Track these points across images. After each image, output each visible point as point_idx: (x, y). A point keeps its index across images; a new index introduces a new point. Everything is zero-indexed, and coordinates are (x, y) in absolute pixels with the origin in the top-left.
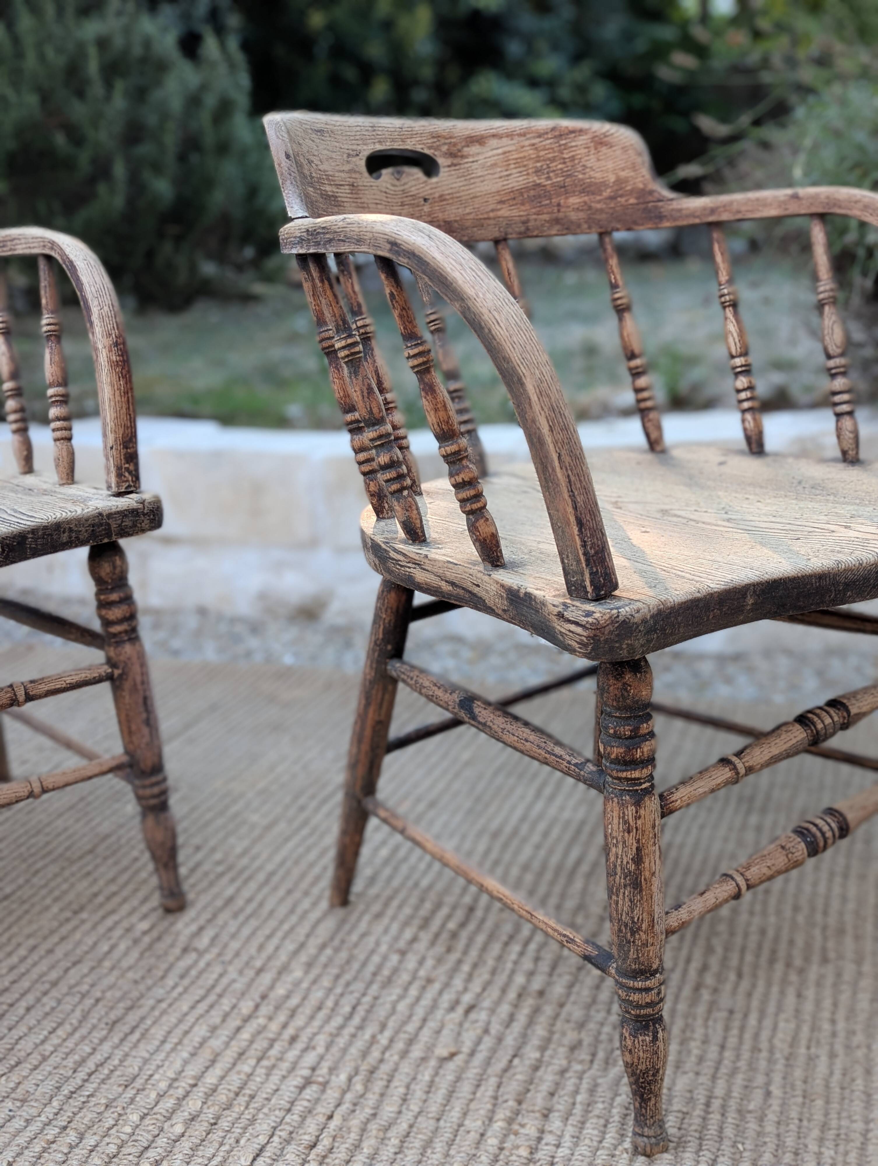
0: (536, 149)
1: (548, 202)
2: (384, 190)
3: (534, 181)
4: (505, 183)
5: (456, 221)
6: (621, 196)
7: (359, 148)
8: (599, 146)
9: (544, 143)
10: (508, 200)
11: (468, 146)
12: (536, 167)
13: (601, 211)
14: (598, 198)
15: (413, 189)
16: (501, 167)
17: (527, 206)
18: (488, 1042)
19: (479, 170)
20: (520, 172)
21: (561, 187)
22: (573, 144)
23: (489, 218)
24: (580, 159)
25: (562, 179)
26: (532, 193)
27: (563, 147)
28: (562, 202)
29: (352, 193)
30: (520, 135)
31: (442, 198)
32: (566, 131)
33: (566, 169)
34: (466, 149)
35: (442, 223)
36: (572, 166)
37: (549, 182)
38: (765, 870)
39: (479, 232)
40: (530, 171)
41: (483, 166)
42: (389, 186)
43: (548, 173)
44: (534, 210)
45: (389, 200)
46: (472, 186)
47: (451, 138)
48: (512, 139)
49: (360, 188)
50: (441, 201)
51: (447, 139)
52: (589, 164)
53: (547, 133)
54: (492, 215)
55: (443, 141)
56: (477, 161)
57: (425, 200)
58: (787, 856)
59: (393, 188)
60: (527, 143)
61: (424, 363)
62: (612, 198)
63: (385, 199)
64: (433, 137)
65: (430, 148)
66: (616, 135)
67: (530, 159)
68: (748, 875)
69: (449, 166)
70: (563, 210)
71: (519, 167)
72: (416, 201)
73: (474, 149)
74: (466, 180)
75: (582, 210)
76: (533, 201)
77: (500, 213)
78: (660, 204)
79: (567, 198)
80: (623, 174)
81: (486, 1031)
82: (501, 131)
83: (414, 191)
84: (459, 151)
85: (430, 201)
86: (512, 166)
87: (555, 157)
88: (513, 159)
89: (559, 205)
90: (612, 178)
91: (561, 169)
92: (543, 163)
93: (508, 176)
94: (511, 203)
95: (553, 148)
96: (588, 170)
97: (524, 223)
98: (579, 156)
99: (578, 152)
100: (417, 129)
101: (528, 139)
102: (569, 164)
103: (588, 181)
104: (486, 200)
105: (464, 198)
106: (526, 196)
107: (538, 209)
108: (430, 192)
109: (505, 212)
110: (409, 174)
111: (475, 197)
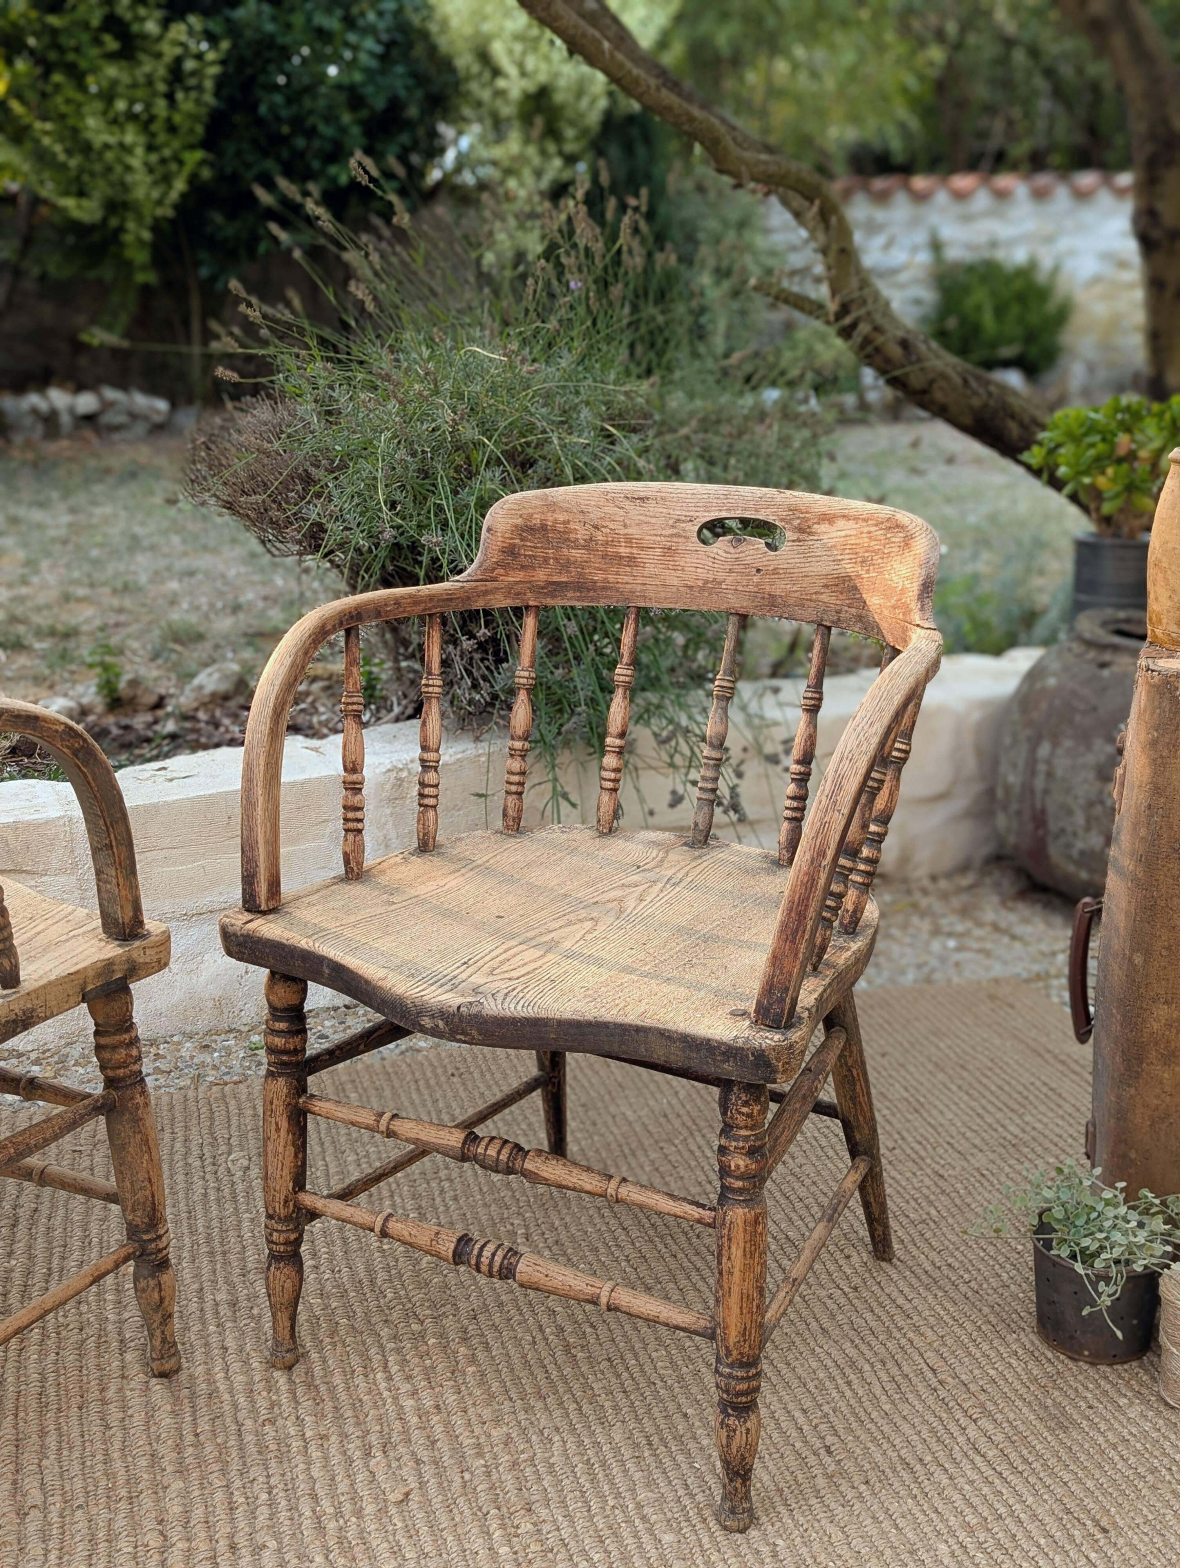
1: (859, 596)
2: (713, 556)
3: (857, 571)
4: (836, 567)
5: (781, 597)
7: (697, 514)
10: (832, 585)
11: (818, 523)
12: (863, 556)
13: (886, 618)
14: (888, 604)
15: (749, 558)
16: (838, 550)
17: (844, 596)
19: (819, 549)
20: (851, 559)
23: (810, 600)
24: (892, 557)
25: (875, 574)
26: (852, 582)
27: (886, 539)
29: (663, 556)
32: (895, 524)
34: (816, 526)
36: (886, 563)
39: (800, 612)
40: (859, 560)
41: (824, 545)
42: (720, 552)
43: (868, 565)
44: (847, 602)
45: (716, 565)
47: (806, 512)
48: (857, 523)
49: (679, 551)
50: (773, 574)
51: (802, 513)
54: (814, 597)
56: (820, 540)
57: (758, 571)
59: (725, 555)
60: (866, 530)
63: (710, 564)
64: (791, 511)
65: (783, 521)
67: (862, 546)
69: (794, 541)
70: (866, 608)
71: (852, 554)
72: (748, 571)
73: (823, 527)
74: (804, 557)
75: (877, 613)
76: (849, 591)
77: (822, 597)
79: (872, 596)
80: (906, 584)
82: (852, 513)
83: (749, 560)
84: (810, 527)
85: (762, 573)
86: (848, 551)
87: (878, 548)
88: (850, 544)
91: (879, 564)
92: (870, 554)
93: (840, 560)
94: (834, 589)
95: (880, 540)
97: (838, 612)
102: (885, 560)
103: (889, 582)
104: (814, 581)
105: (796, 575)
106: (846, 585)
107: (851, 601)
108: (766, 564)
109: (825, 597)
110: (750, 543)
111: (806, 576)
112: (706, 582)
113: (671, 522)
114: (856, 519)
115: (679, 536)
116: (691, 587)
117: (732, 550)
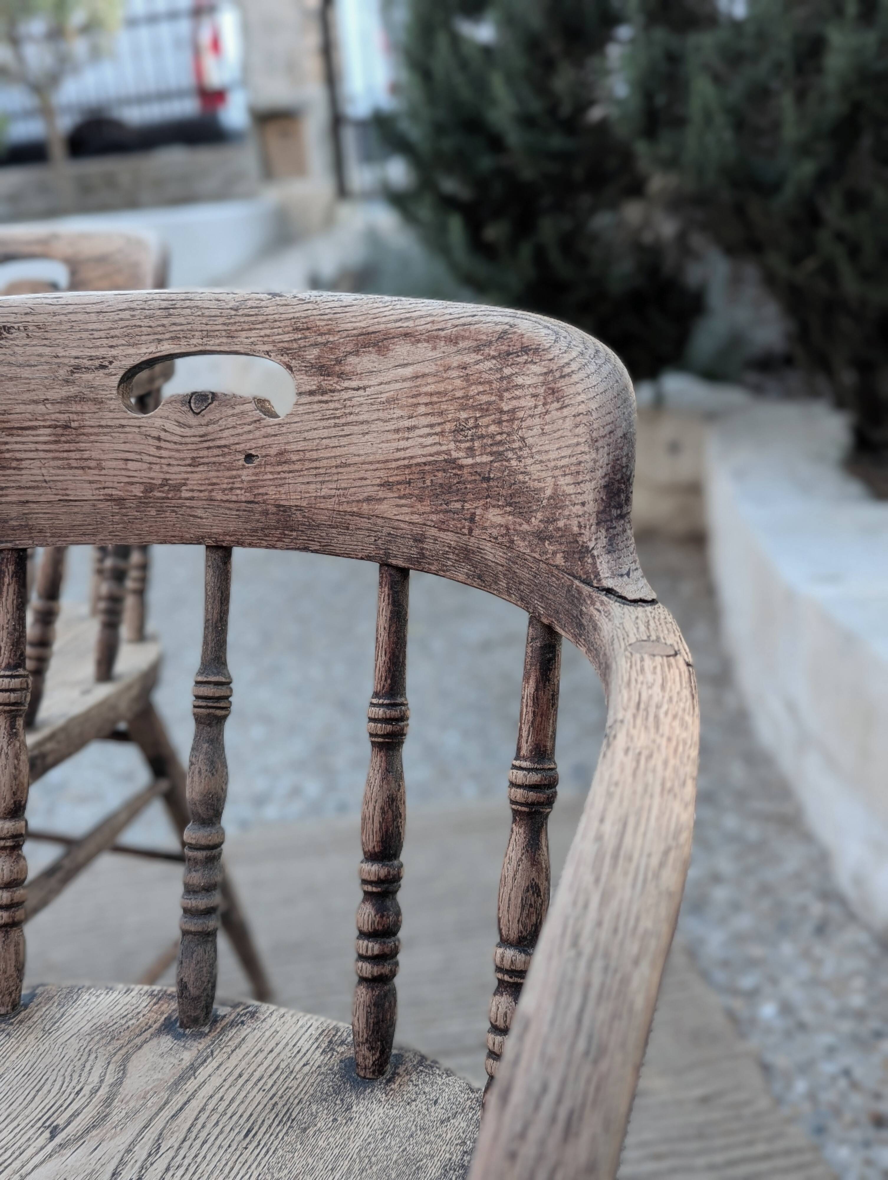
0: (467, 378)
1: (458, 505)
2: (155, 434)
3: (448, 452)
4: (403, 444)
5: (299, 508)
7: (113, 351)
8: (550, 398)
9: (480, 367)
10: (399, 483)
11: (357, 353)
12: (458, 419)
13: (524, 559)
15: (226, 433)
16: (402, 407)
19: (365, 408)
20: (431, 426)
22: (519, 380)
23: (360, 515)
24: (522, 420)
27: (505, 383)
28: (478, 512)
29: (56, 442)
31: (282, 457)
32: (516, 346)
33: (498, 438)
34: (351, 359)
35: (272, 509)
36: (508, 434)
39: (341, 538)
40: (448, 427)
41: (373, 400)
42: (170, 426)
43: (471, 439)
44: (434, 517)
45: (164, 453)
46: (344, 441)
47: (330, 332)
48: (434, 348)
50: (280, 463)
51: (321, 334)
53: (489, 343)
54: (365, 507)
55: (312, 338)
56: (364, 388)
57: (249, 458)
59: (178, 430)
60: (456, 360)
63: (153, 451)
64: (297, 329)
67: (453, 399)
69: (311, 393)
70: (476, 532)
71: (432, 414)
72: (228, 458)
73: (366, 361)
74: (336, 426)
75: (502, 545)
76: (437, 496)
77: (383, 508)
79: (486, 507)
80: (563, 484)
82: (422, 326)
83: (227, 438)
84: (339, 362)
85: (256, 462)
86: (422, 409)
87: (488, 403)
88: (426, 394)
91: (492, 436)
93: (409, 429)
94: (404, 490)
95: (490, 382)
97: (419, 539)
98: (520, 414)
99: (521, 402)
100: (268, 311)
102: (505, 426)
103: (521, 477)
104: (362, 474)
105: (324, 463)
106: (428, 483)
107: (441, 516)
108: (261, 442)
109: (389, 507)
111: (346, 465)
112: (149, 488)
113: (62, 373)
114: (432, 338)
115: (80, 399)
116: (120, 501)
117: (193, 420)
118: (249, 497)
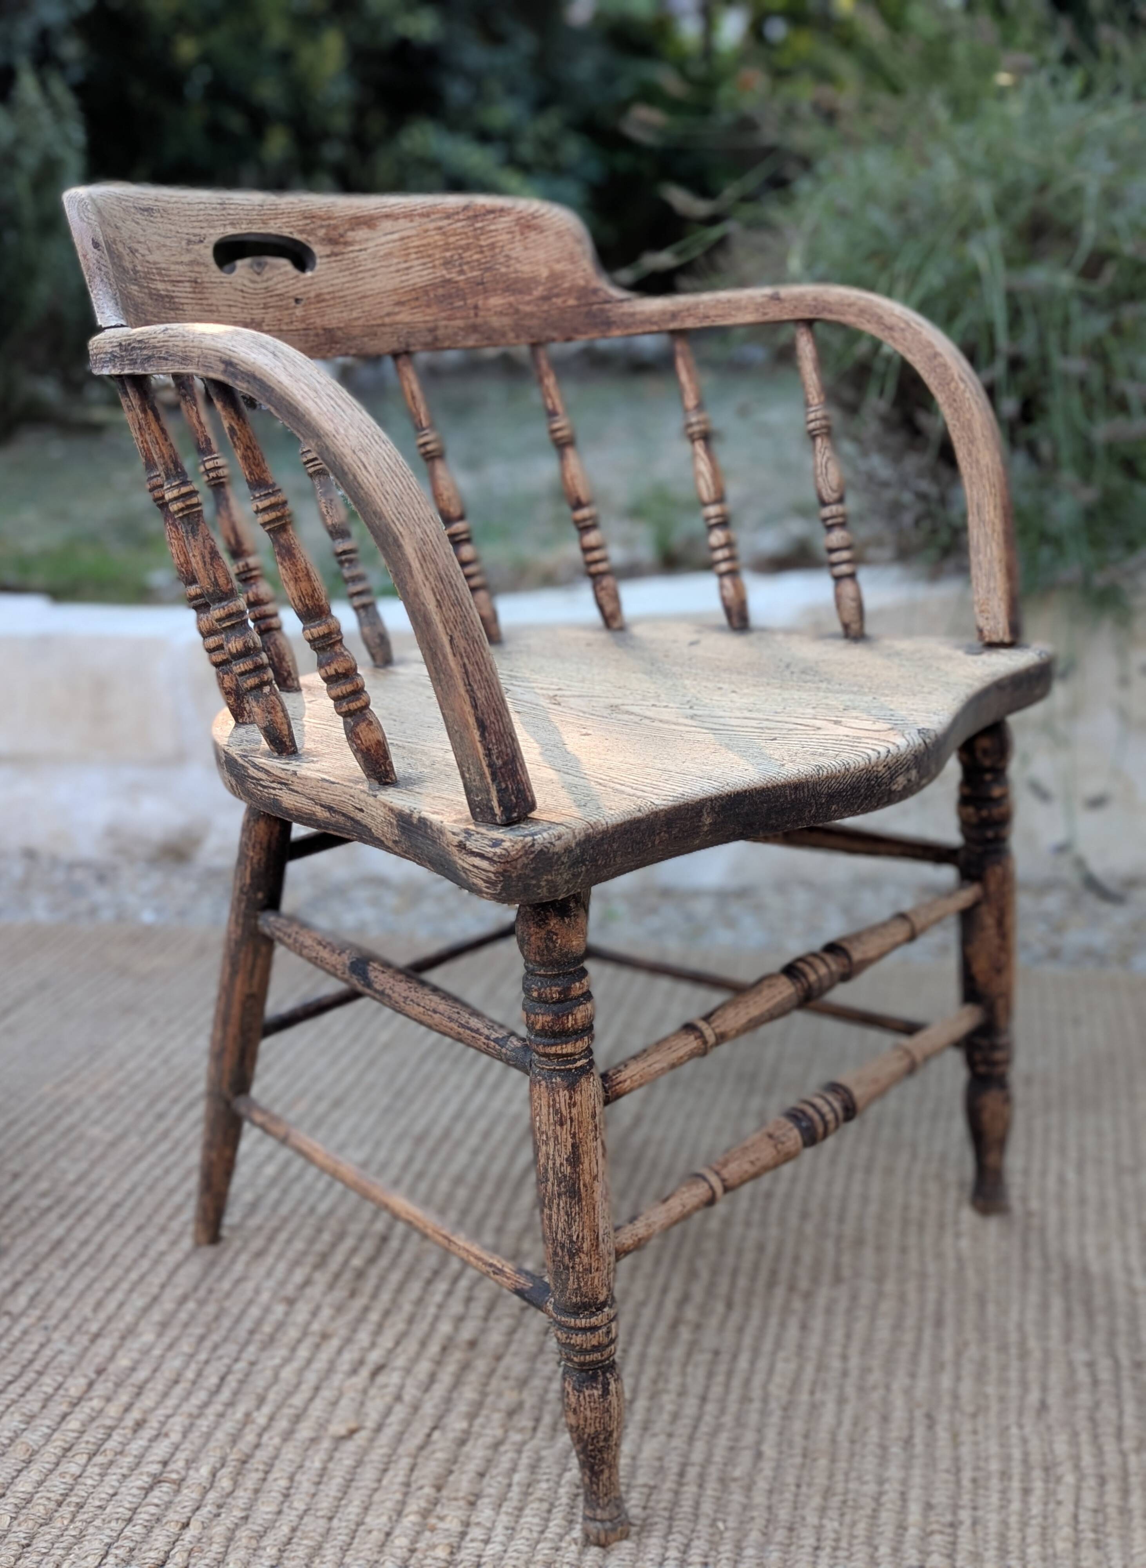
0: (444, 234)
1: (461, 303)
2: (240, 287)
3: (443, 276)
4: (404, 278)
5: (339, 328)
6: (557, 296)
7: (203, 231)
8: (526, 230)
9: (454, 226)
10: (409, 301)
11: (353, 230)
12: (444, 257)
13: (532, 315)
14: (527, 298)
15: (279, 286)
16: (398, 257)
17: (434, 309)
18: (400, 1412)
19: (369, 261)
20: (424, 264)
21: (478, 284)
22: (493, 227)
23: (383, 325)
24: (502, 247)
25: (478, 273)
26: (440, 291)
27: (479, 232)
28: (480, 303)
29: (194, 292)
30: (422, 215)
31: (319, 298)
32: (483, 211)
33: (483, 260)
34: (350, 234)
35: (321, 332)
36: (492, 256)
37: (462, 277)
38: (747, 1167)
39: (372, 343)
40: (437, 263)
41: (374, 256)
42: (246, 282)
43: (460, 265)
44: (443, 314)
45: (247, 301)
46: (360, 283)
47: (329, 218)
48: (412, 221)
49: (206, 285)
50: (319, 302)
51: (324, 220)
52: (514, 254)
53: (458, 213)
54: (387, 320)
55: (319, 223)
56: (365, 249)
57: (297, 301)
58: (775, 1146)
59: (252, 285)
60: (432, 226)
61: (278, 519)
62: (546, 298)
63: (241, 300)
64: (306, 218)
65: (301, 232)
66: (547, 216)
67: (437, 247)
68: (725, 1173)
69: (328, 256)
70: (481, 313)
71: (423, 257)
72: (284, 303)
73: (361, 234)
74: (351, 274)
75: (507, 315)
76: (442, 302)
77: (398, 318)
78: (608, 306)
79: (486, 298)
80: (559, 267)
81: (398, 1398)
82: (397, 210)
83: (281, 289)
84: (341, 236)
85: (303, 303)
86: (413, 256)
87: (468, 244)
88: (414, 247)
89: (476, 307)
90: (544, 273)
91: (478, 260)
92: (453, 252)
93: (408, 268)
94: (413, 304)
95: (465, 233)
96: (512, 262)
97: (432, 330)
98: (501, 244)
99: (499, 238)
100: (283, 207)
101: (432, 221)
102: (488, 254)
103: (513, 275)
104: (379, 300)
105: (349, 298)
106: (432, 295)
107: (449, 313)
108: (303, 290)
109: (405, 316)
110: (274, 267)
111: (364, 297)
113: (184, 244)
114: (409, 216)
118: (303, 326)
